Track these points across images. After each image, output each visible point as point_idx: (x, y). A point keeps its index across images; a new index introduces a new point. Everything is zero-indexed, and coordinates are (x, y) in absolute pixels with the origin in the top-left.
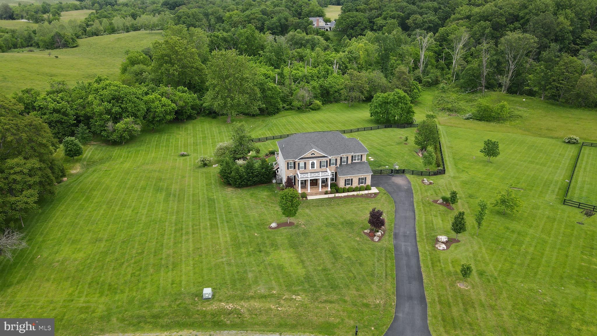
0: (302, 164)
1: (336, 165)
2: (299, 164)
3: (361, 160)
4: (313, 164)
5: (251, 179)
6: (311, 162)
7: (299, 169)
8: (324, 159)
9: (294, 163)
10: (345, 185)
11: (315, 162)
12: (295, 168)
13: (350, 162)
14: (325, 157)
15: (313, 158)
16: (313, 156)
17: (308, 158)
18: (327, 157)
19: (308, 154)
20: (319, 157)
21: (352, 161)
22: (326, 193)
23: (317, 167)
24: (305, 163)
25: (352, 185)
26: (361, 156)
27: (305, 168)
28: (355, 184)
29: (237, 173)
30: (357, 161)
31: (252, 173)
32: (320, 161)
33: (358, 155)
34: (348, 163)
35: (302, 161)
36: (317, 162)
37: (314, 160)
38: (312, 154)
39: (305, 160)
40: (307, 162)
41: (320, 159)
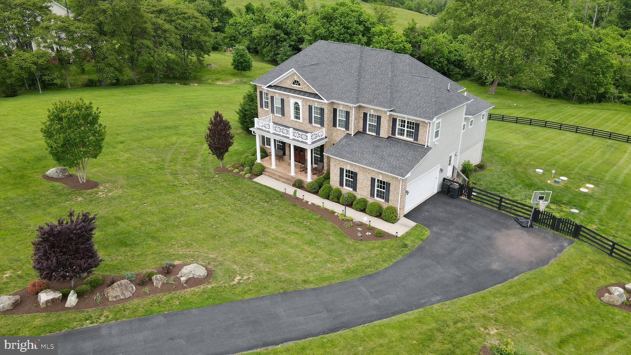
0: (277, 103)
1: (347, 128)
3: (416, 138)
4: (297, 108)
6: (292, 101)
7: (273, 112)
10: (341, 184)
11: (300, 103)
13: (385, 132)
16: (296, 87)
17: (285, 89)
18: (320, 98)
19: (287, 81)
21: (393, 133)
22: (299, 185)
23: (304, 119)
24: (282, 101)
25: (355, 189)
27: (284, 114)
28: (363, 191)
32: (308, 104)
33: (408, 122)
34: (381, 136)
35: (277, 93)
36: (303, 106)
37: (299, 98)
38: (295, 81)
39: (282, 94)
40: (285, 99)
41: (310, 100)
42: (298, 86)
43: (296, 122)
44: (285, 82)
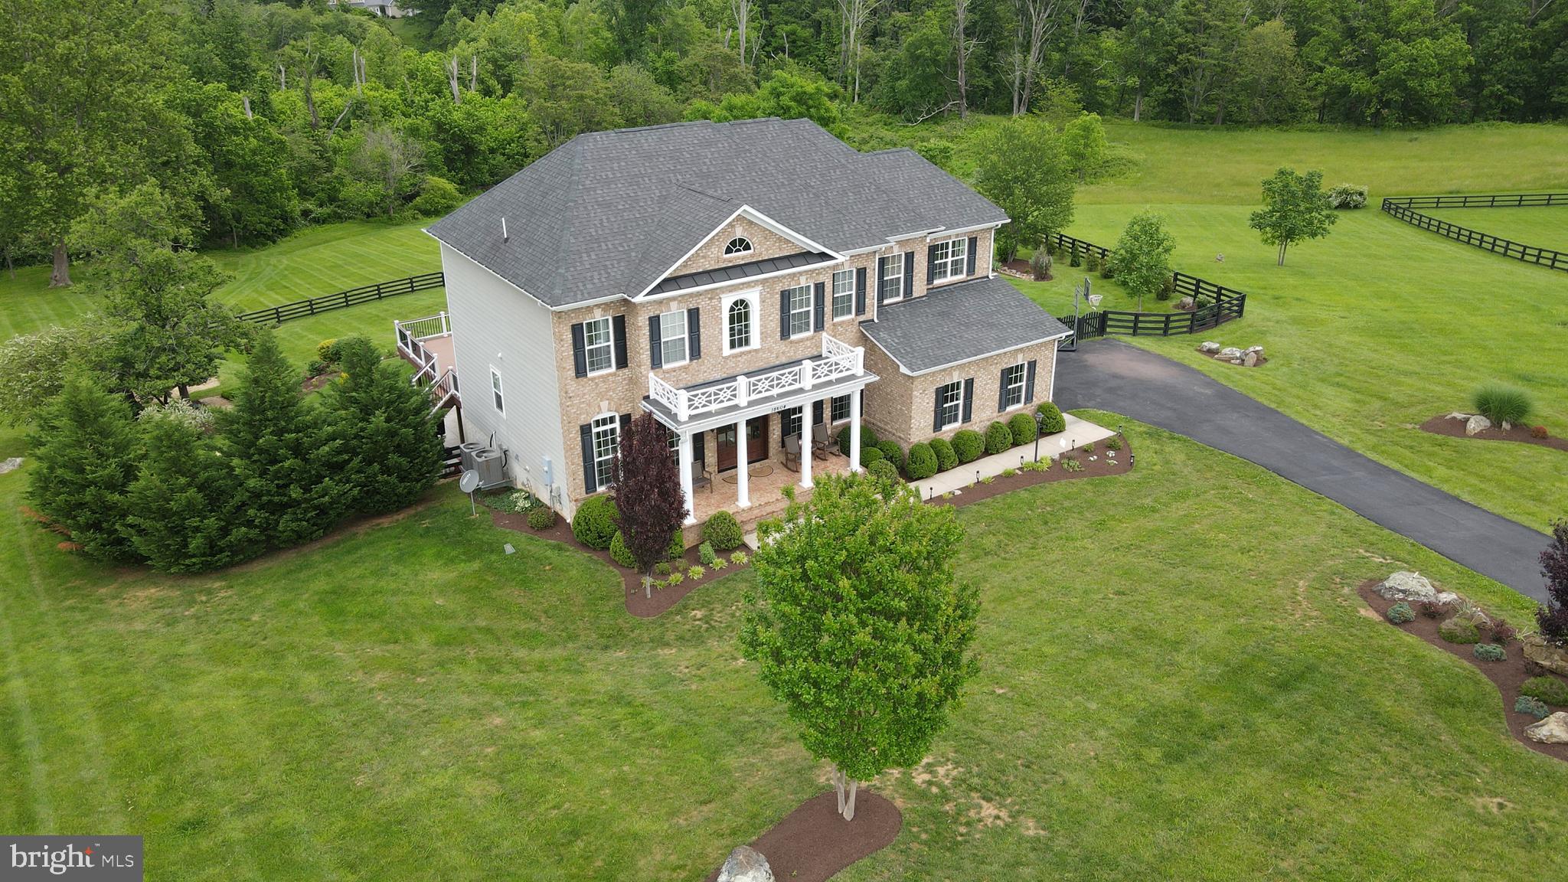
0: (675, 329)
1: (861, 309)
2: (655, 322)
3: (971, 269)
4: (739, 315)
5: (295, 492)
6: (727, 301)
7: (656, 362)
8: (803, 276)
9: (620, 324)
10: (939, 426)
11: (753, 297)
12: (622, 362)
13: (920, 284)
14: (807, 256)
15: (742, 269)
16: (740, 256)
17: (710, 275)
18: (823, 256)
19: (709, 252)
20: (775, 263)
21: (930, 280)
23: (764, 336)
24: (694, 315)
25: (967, 418)
26: (973, 242)
27: (696, 352)
28: (986, 413)
29: (176, 467)
30: (949, 279)
31: (297, 450)
32: (779, 288)
33: (954, 242)
34: (915, 295)
35: (674, 299)
36: (763, 301)
37: (748, 285)
38: (733, 243)
39: (691, 295)
40: (703, 304)
41: (783, 277)
42: (743, 253)
43: (743, 353)
44: (704, 257)
